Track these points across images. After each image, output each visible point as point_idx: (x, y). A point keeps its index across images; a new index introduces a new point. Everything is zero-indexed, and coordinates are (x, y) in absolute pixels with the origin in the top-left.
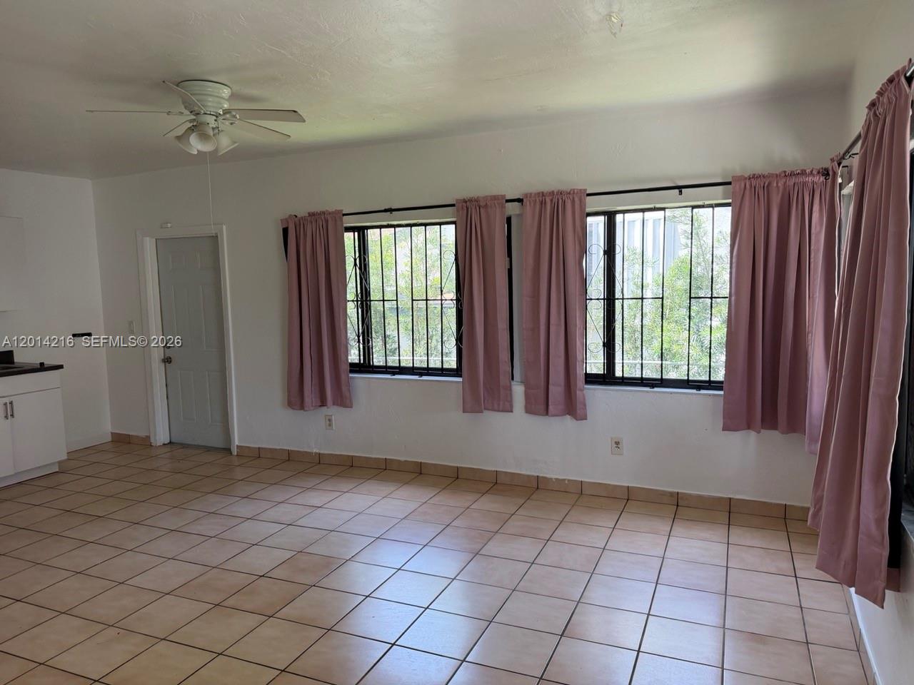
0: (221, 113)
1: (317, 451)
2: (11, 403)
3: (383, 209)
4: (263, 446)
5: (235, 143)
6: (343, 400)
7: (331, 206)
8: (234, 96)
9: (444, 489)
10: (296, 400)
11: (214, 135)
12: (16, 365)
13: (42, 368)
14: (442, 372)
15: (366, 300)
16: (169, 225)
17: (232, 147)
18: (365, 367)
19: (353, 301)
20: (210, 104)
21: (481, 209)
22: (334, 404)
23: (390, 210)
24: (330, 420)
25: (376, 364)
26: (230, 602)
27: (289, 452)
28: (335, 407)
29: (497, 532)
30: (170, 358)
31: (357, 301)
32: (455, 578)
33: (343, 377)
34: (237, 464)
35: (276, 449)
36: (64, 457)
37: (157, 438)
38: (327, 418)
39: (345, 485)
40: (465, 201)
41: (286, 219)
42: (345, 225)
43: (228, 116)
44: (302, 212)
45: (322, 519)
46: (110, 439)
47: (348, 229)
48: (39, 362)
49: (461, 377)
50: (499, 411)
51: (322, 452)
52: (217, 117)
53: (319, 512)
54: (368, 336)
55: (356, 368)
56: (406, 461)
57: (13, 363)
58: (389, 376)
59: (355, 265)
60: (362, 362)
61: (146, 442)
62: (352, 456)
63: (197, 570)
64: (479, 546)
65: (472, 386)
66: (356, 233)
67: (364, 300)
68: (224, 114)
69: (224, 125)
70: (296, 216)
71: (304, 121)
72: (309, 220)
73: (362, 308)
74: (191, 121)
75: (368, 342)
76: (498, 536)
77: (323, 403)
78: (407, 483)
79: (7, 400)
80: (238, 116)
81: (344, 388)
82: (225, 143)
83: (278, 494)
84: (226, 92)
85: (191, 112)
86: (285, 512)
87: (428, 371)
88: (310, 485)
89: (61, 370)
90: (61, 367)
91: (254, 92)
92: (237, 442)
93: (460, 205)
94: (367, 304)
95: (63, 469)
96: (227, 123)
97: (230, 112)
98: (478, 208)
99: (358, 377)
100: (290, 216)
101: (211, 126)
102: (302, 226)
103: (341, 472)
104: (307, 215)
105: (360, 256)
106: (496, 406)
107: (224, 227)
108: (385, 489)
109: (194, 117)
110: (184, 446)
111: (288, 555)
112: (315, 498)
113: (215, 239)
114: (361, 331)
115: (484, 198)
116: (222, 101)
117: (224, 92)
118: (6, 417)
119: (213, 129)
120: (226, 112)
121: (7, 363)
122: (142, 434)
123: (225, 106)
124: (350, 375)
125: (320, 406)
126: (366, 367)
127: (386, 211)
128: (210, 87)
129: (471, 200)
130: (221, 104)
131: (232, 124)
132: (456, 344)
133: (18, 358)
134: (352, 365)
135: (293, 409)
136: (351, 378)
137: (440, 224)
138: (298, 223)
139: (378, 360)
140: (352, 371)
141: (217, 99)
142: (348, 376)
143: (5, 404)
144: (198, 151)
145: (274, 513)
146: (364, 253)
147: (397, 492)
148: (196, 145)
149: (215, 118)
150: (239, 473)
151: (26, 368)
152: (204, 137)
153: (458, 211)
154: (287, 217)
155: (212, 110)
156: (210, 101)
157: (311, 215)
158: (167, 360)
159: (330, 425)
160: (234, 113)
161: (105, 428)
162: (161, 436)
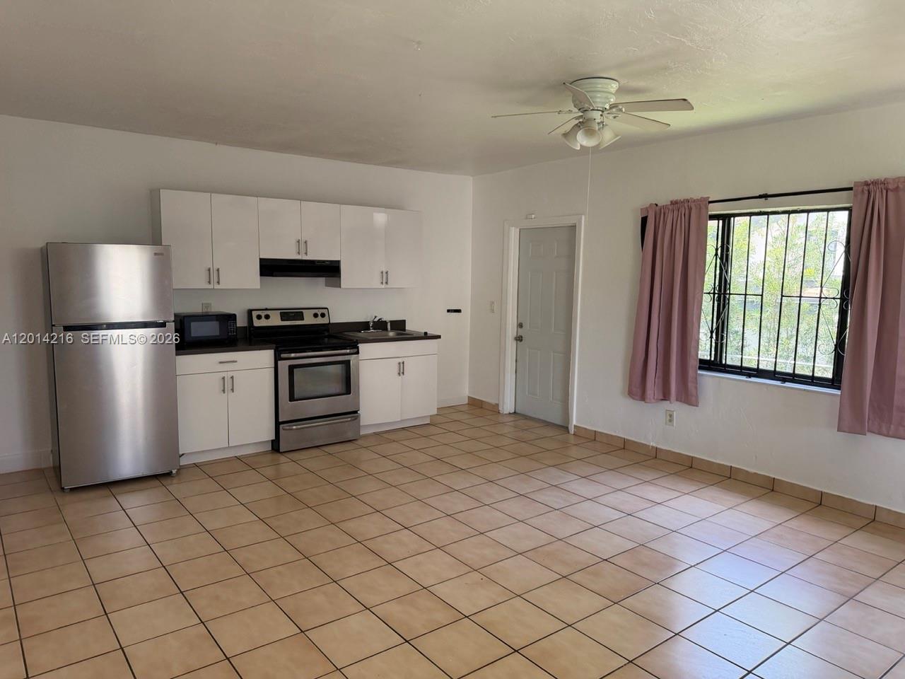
0: (608, 107)
1: (654, 445)
2: (403, 363)
3: (758, 195)
4: (600, 430)
5: (617, 136)
6: (688, 396)
7: (696, 194)
8: (621, 90)
9: (803, 513)
10: (637, 389)
11: (599, 129)
12: (406, 332)
13: (426, 336)
14: (813, 380)
15: (725, 293)
16: (533, 216)
17: (615, 140)
18: (715, 365)
19: (709, 293)
20: (598, 100)
21: (890, 193)
22: (677, 400)
23: (765, 196)
24: (671, 416)
25: (729, 362)
26: (576, 577)
27: (625, 441)
28: (678, 403)
29: (877, 579)
30: (522, 337)
31: (714, 293)
32: (823, 619)
33: (691, 373)
34: (573, 442)
35: (612, 436)
36: (435, 412)
37: (505, 408)
38: (668, 413)
39: (685, 486)
40: (867, 184)
41: (647, 208)
42: (710, 213)
43: (614, 110)
44: (663, 199)
45: (662, 515)
46: (466, 402)
47: (712, 217)
48: (424, 331)
49: (839, 388)
50: (888, 435)
51: (658, 447)
52: (603, 112)
53: (658, 509)
54: (723, 332)
55: (706, 365)
56: (755, 473)
57: (404, 330)
58: (744, 378)
59: (716, 255)
60: (713, 359)
61: (495, 409)
62: (692, 457)
63: (544, 538)
64: (856, 591)
65: (854, 402)
66: (721, 222)
67: (722, 294)
68: (611, 108)
69: (609, 119)
70: (657, 205)
71: (693, 108)
72: (671, 208)
73: (719, 300)
74: (577, 118)
75: (722, 339)
76: (879, 584)
77: (666, 396)
78: (758, 498)
79: (400, 360)
80: (624, 110)
81: (690, 385)
82: (608, 137)
83: (617, 481)
84: (614, 86)
85: (579, 110)
86: (625, 500)
87: (793, 377)
88: (649, 478)
89: (439, 340)
90: (439, 337)
91: (641, 84)
92: (574, 422)
93: (860, 189)
94: (725, 297)
95: (432, 423)
96: (611, 117)
97: (617, 107)
98: (884, 192)
99: (707, 375)
100: (651, 205)
101: (597, 121)
102: (662, 214)
103: (680, 471)
104: (669, 203)
105: (722, 247)
106: (884, 430)
107: (583, 217)
108: (729, 499)
109: (582, 114)
110: (526, 417)
111: (630, 545)
112: (653, 493)
113: (573, 228)
114: (714, 327)
115: (894, 180)
116: (610, 96)
117: (612, 87)
118: (399, 374)
119: (598, 123)
120: (612, 107)
121: (401, 330)
122: (493, 401)
123: (612, 100)
124: (700, 372)
125: (662, 400)
126: (717, 365)
127: (760, 197)
128: (599, 84)
129: (875, 183)
130: (608, 99)
131: (615, 117)
132: (835, 350)
133: (408, 327)
134: (702, 361)
135: (633, 399)
136: (700, 374)
137: (828, 210)
138: (658, 212)
139: (731, 358)
140: (700, 368)
141: (605, 95)
142: (696, 373)
143: (399, 363)
144: (581, 145)
145: (612, 499)
146: (728, 243)
147: (744, 505)
148: (582, 140)
149: (601, 113)
150: (574, 452)
151: (415, 335)
152: (590, 132)
153: (855, 195)
154: (648, 206)
155: (600, 106)
156: (599, 97)
157: (674, 203)
158: (519, 339)
159: (670, 421)
160: (620, 107)
161: (464, 392)
162: (508, 406)
